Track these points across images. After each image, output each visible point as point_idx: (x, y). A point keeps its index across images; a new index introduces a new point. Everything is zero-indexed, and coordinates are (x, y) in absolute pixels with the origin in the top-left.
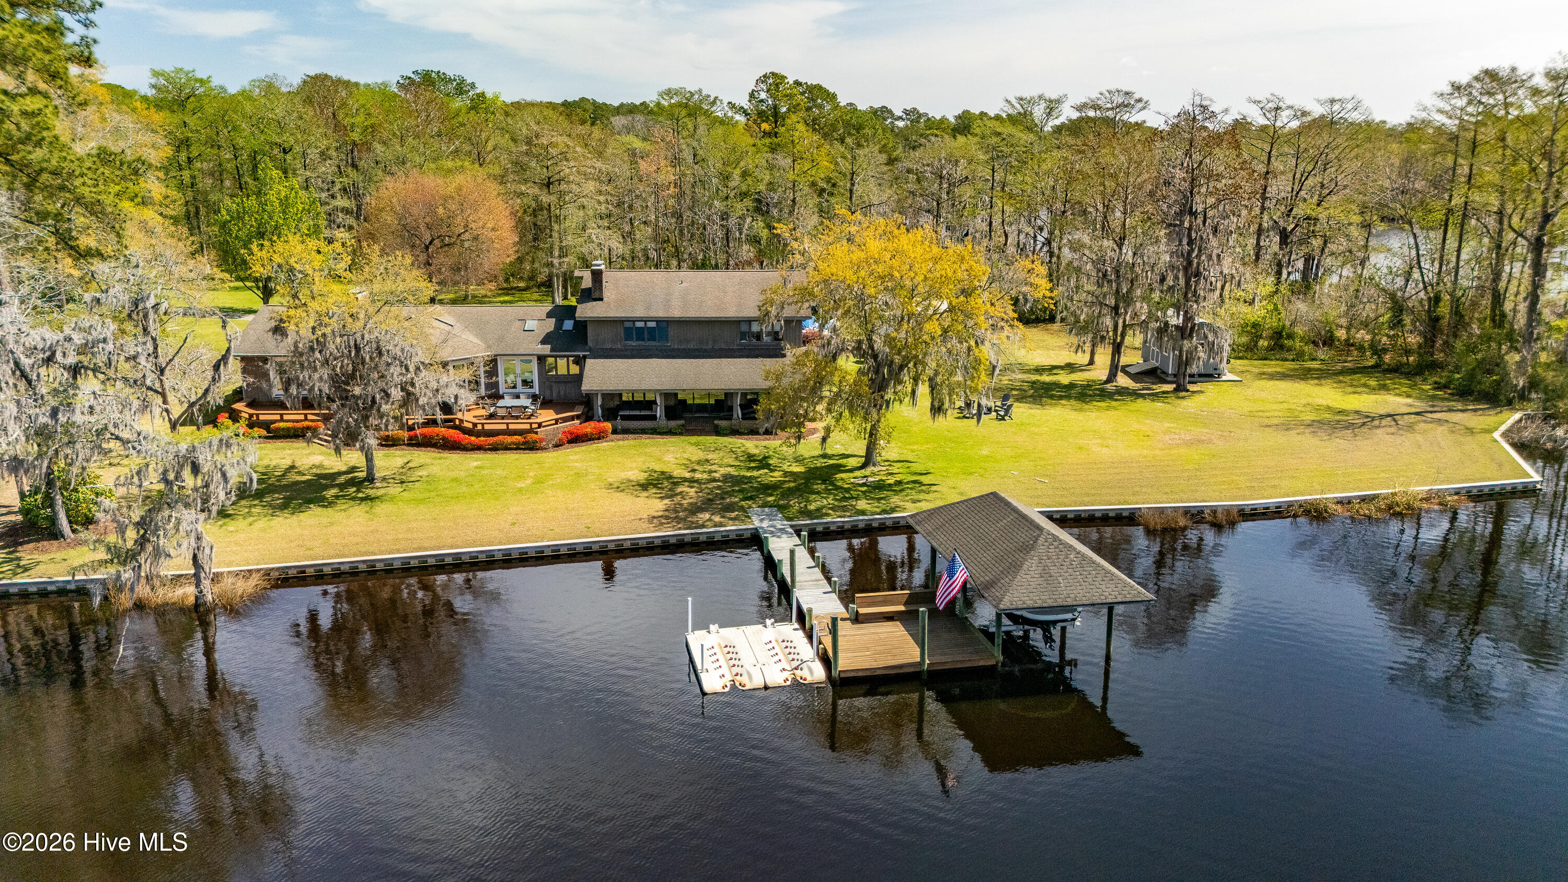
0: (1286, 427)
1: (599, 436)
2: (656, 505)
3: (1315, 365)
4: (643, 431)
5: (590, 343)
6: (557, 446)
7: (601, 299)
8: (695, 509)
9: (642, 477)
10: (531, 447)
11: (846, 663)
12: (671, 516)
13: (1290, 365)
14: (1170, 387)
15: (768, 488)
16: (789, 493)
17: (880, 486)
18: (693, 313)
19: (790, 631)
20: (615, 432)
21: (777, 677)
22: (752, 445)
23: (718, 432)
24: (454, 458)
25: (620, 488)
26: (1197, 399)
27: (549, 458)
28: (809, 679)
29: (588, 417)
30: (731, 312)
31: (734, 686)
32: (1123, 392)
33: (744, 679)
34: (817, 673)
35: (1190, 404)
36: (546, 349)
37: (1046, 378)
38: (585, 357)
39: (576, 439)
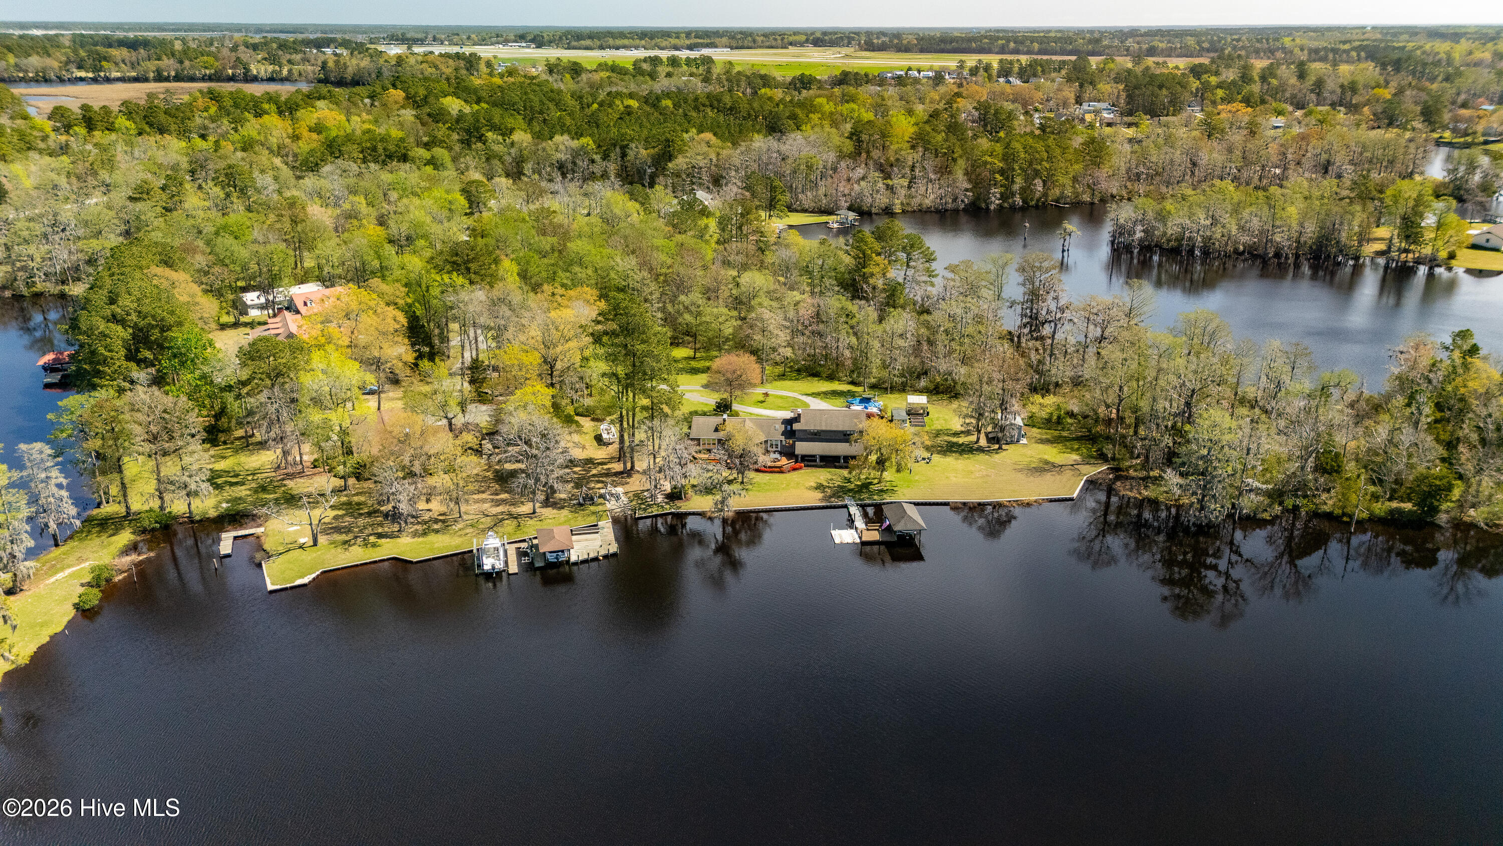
0: (1020, 470)
1: (801, 468)
2: (820, 495)
3: (1065, 434)
4: (813, 467)
5: (796, 436)
6: (789, 472)
7: (800, 422)
8: (830, 497)
9: (814, 485)
10: (782, 472)
11: (864, 539)
12: (825, 499)
13: (1056, 433)
14: (997, 446)
15: (850, 490)
16: (856, 492)
17: (882, 491)
18: (829, 428)
19: (853, 531)
20: (804, 467)
21: (850, 541)
22: (845, 473)
23: (836, 467)
24: (761, 474)
25: (810, 488)
26: (1004, 453)
27: (787, 476)
28: (856, 542)
29: (796, 462)
30: (840, 429)
31: (841, 542)
32: (981, 450)
33: (843, 541)
34: (858, 541)
35: (997, 458)
36: (783, 438)
37: (955, 440)
38: (795, 441)
39: (794, 469)
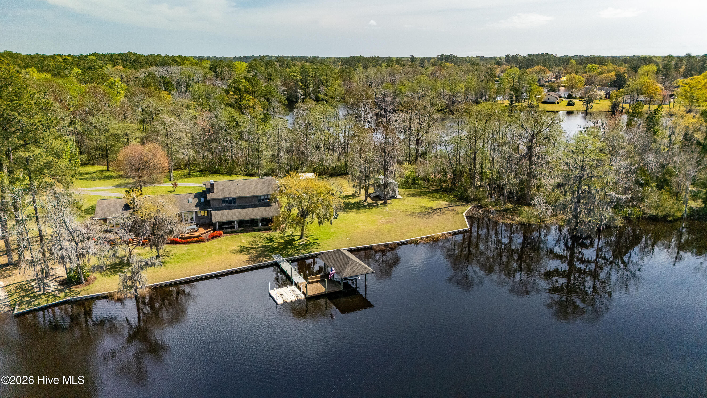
0: (412, 215)
1: (220, 236)
2: (247, 257)
3: (423, 190)
4: (232, 232)
5: (211, 206)
6: (208, 240)
7: (214, 192)
8: (258, 257)
9: (238, 248)
10: (200, 241)
11: (310, 293)
12: (252, 260)
13: (417, 190)
14: (382, 202)
15: (276, 249)
16: (282, 250)
17: (306, 245)
18: (243, 195)
19: (293, 287)
20: (224, 233)
21: (294, 299)
22: (266, 234)
23: (255, 231)
24: (178, 247)
25: (234, 252)
26: (390, 206)
27: (208, 244)
28: (301, 298)
29: (214, 230)
30: (255, 194)
31: (284, 302)
32: (370, 205)
33: (286, 300)
34: (303, 297)
35: (388, 208)
36: (198, 209)
37: (347, 201)
38: (211, 211)
39: (213, 237)
